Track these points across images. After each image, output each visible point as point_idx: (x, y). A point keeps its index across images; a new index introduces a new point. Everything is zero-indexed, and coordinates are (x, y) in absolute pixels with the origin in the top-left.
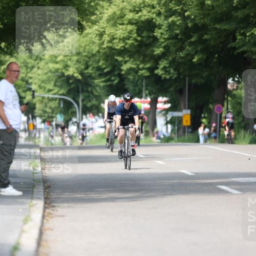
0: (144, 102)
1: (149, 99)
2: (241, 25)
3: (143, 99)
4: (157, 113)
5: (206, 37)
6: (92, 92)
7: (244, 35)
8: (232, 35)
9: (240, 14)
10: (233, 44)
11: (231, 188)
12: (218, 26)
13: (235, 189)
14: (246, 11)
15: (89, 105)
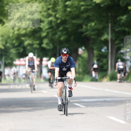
6: (9, 56)
7: (86, 25)
9: (85, 15)
11: (81, 104)
12: (74, 21)
13: (83, 105)
15: (7, 62)
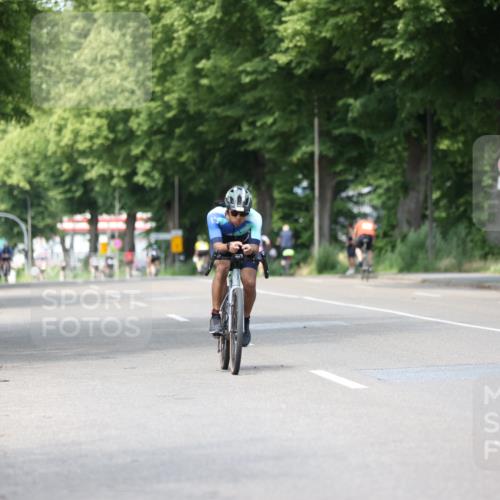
0: (118, 221)
1: (124, 216)
2: (251, 112)
4: (136, 232)
5: (201, 128)
7: (253, 124)
8: (236, 124)
9: (248, 97)
10: (236, 135)
12: (218, 110)
14: (257, 94)
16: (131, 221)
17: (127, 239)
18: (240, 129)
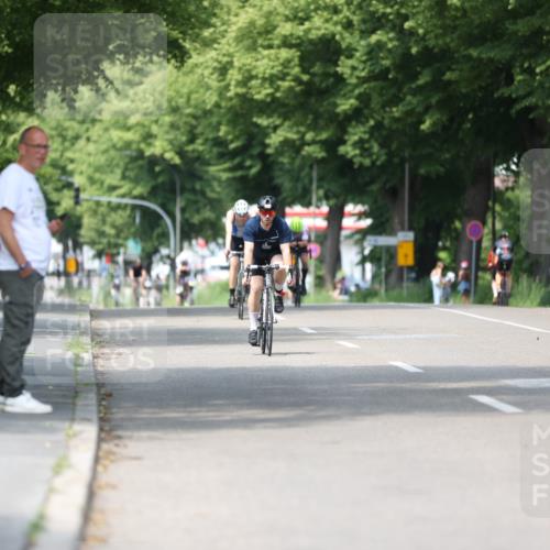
0: (315, 215)
1: (325, 209)
2: (525, 51)
3: (312, 209)
4: (342, 238)
5: (448, 76)
6: (203, 193)
7: (531, 72)
8: (504, 73)
9: (522, 27)
10: (505, 91)
11: (502, 400)
12: (474, 53)
13: (509, 403)
15: (196, 219)
16: (336, 216)
17: (329, 243)
18: (510, 80)
